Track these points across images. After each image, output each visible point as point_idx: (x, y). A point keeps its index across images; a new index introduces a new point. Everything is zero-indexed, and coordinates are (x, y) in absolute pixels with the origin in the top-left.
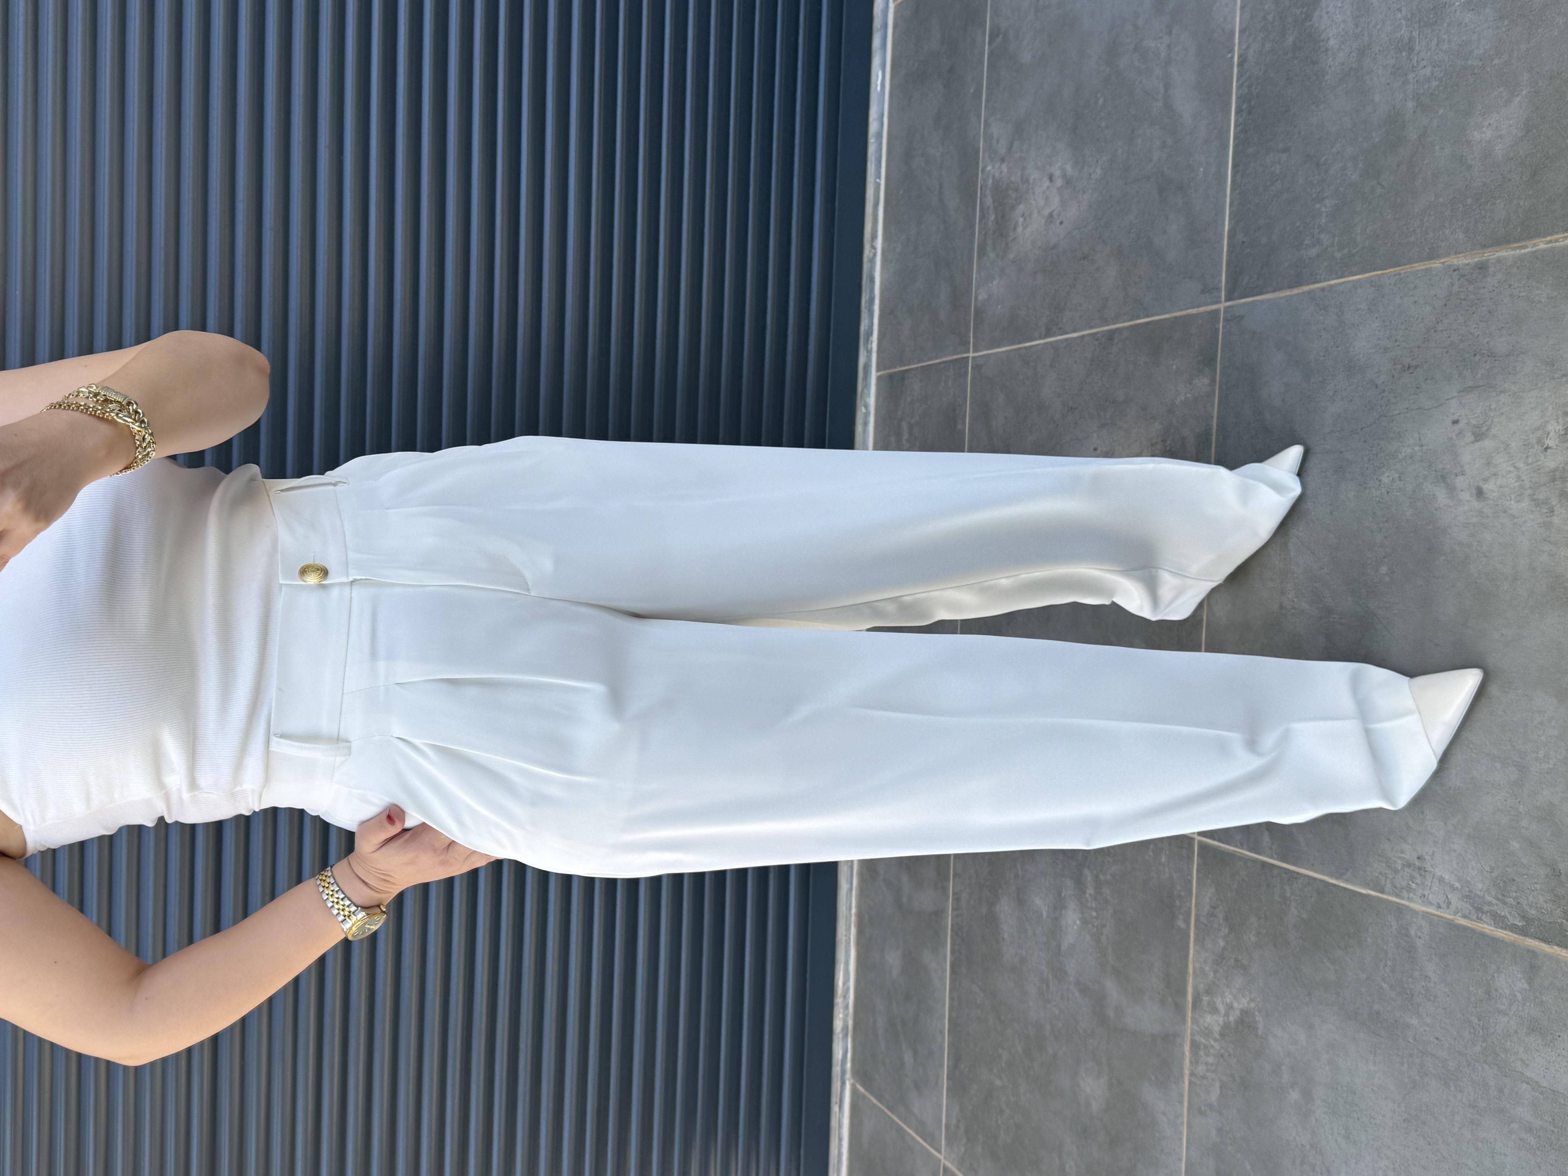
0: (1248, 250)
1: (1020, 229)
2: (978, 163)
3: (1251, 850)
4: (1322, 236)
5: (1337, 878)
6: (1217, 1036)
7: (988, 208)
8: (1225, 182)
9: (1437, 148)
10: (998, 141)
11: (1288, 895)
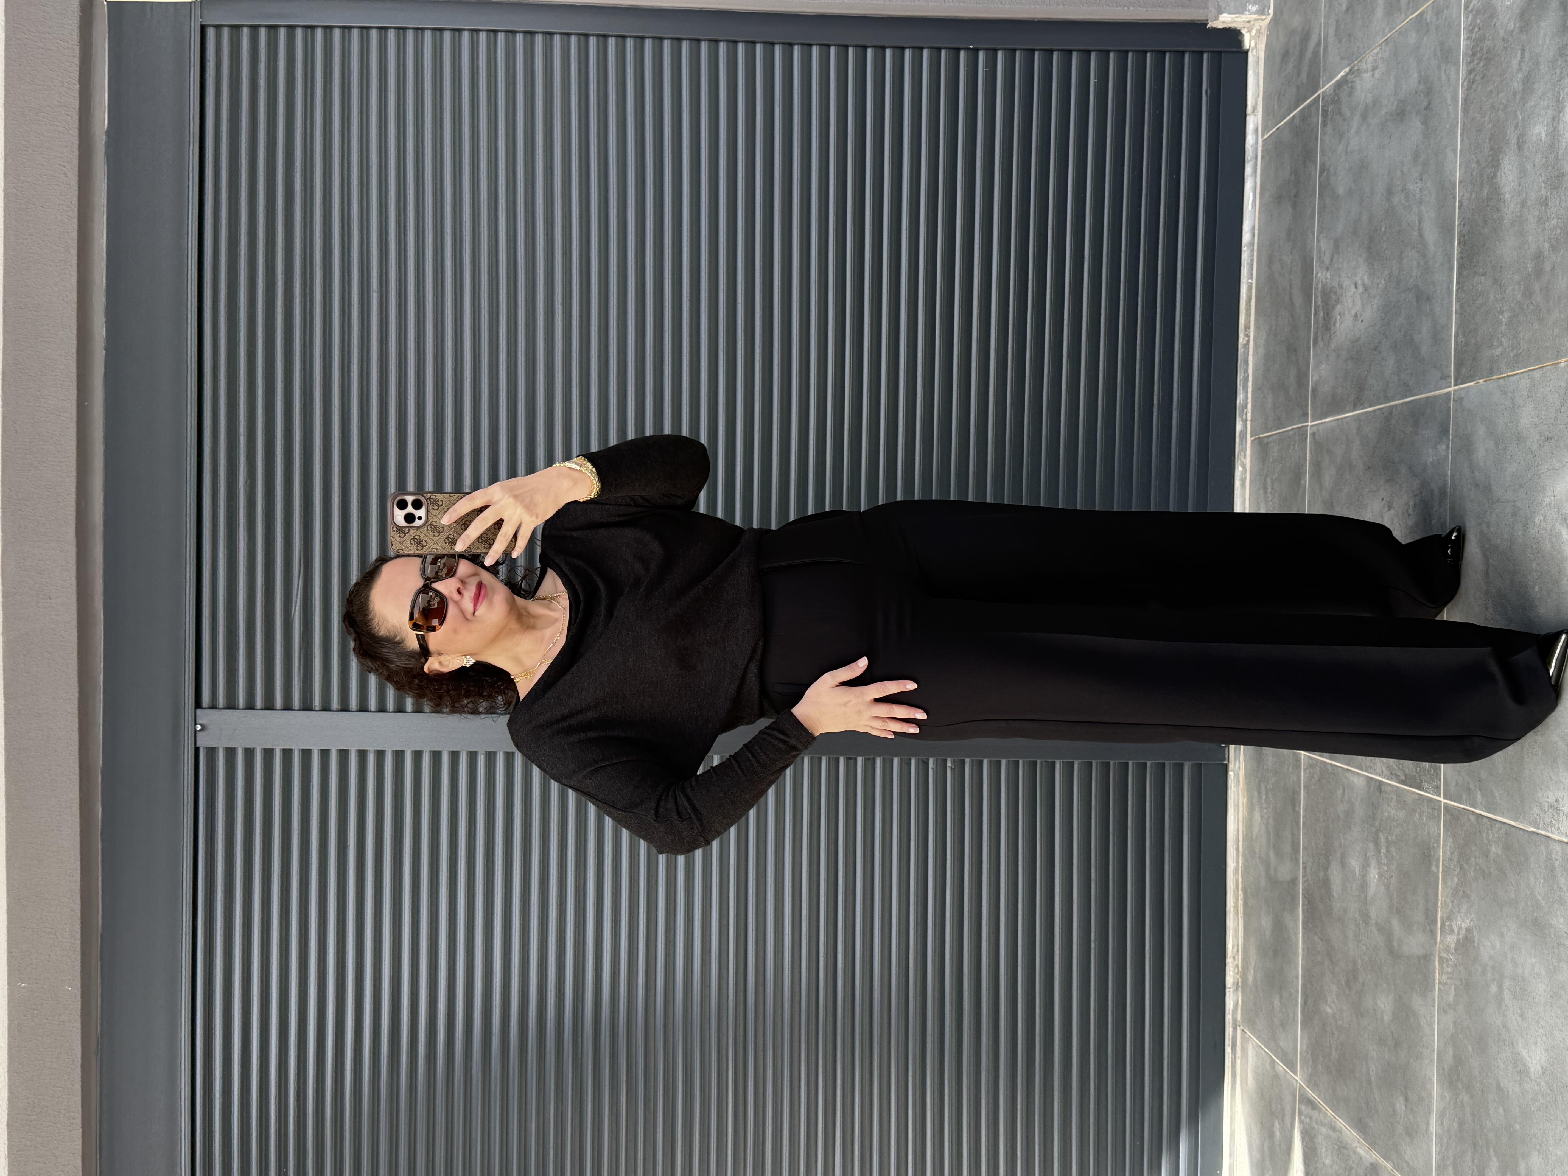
0: (1465, 348)
1: (1338, 325)
2: (1313, 270)
3: (1471, 806)
4: (1503, 339)
5: (1516, 821)
6: (1453, 951)
7: (1319, 307)
8: (1452, 296)
9: (1560, 278)
10: (1324, 253)
11: (1491, 838)
